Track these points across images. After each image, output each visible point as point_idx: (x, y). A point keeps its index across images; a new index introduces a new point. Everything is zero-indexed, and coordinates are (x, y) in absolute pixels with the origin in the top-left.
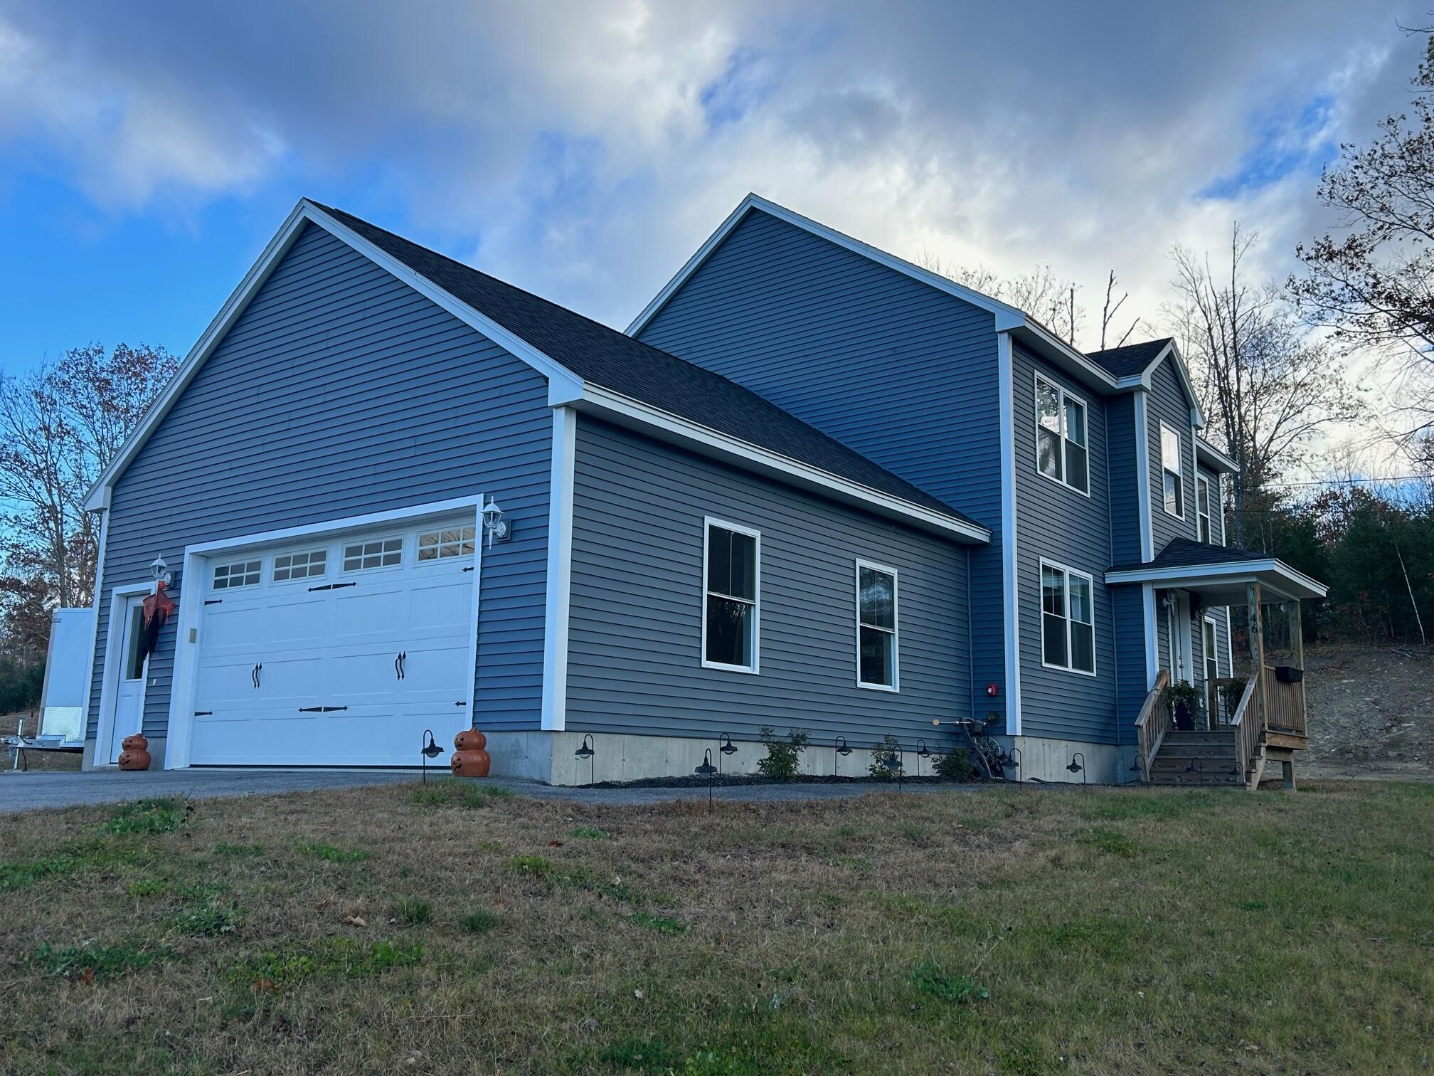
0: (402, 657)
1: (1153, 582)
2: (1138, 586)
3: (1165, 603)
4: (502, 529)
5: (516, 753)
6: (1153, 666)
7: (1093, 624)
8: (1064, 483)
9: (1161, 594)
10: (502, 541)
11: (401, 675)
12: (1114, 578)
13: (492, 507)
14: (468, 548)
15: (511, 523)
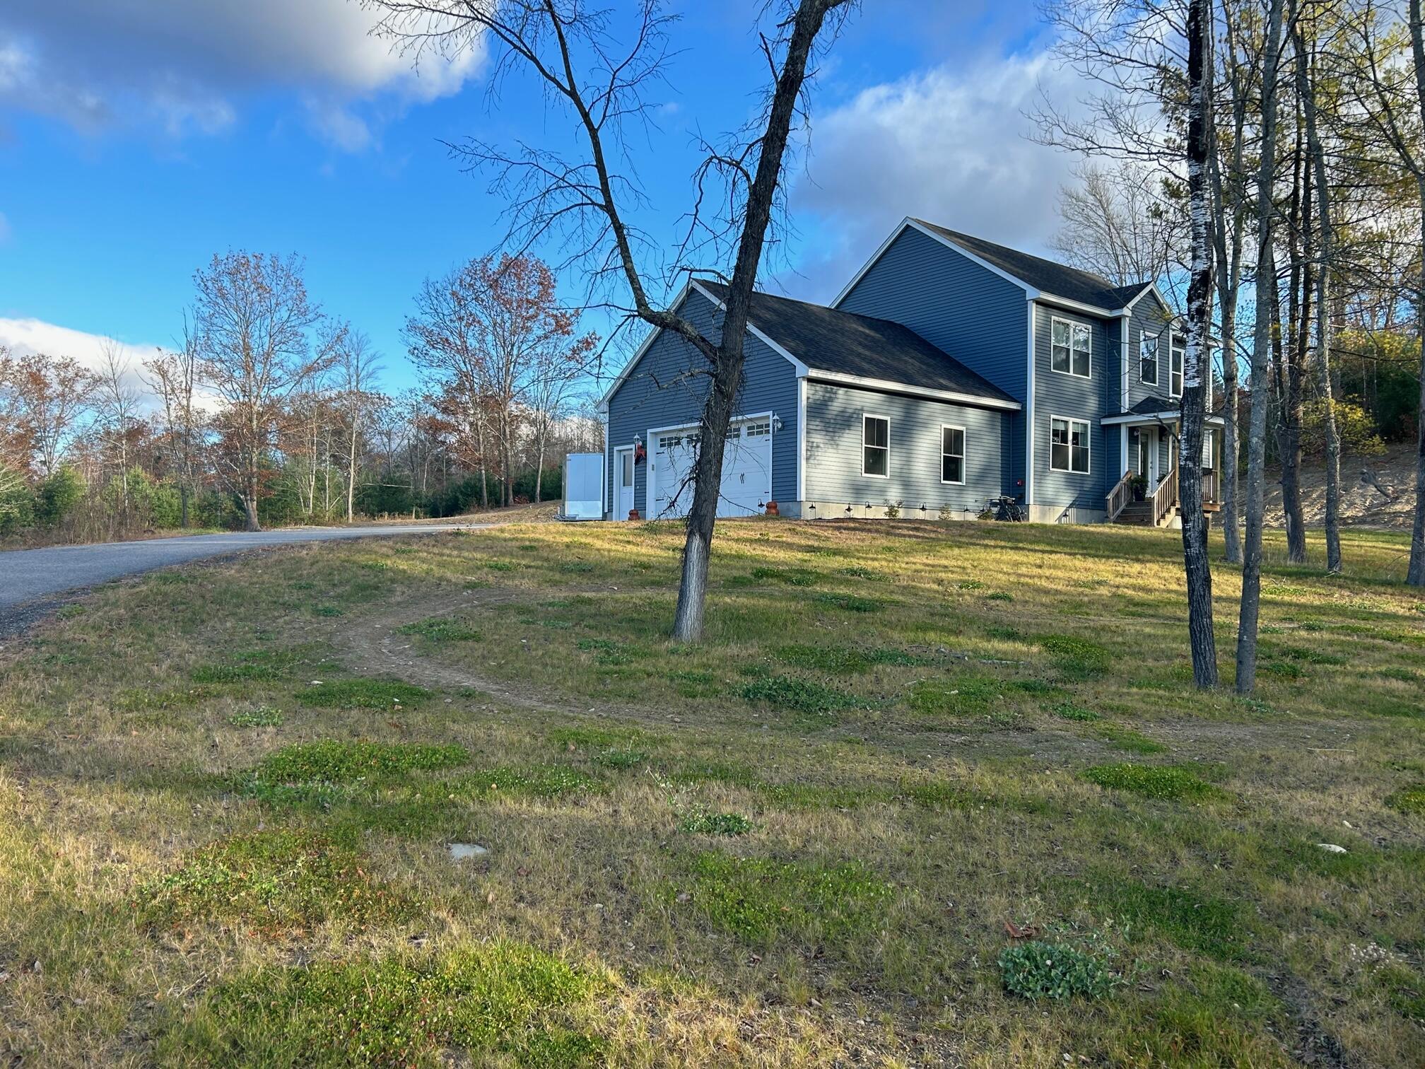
0: (743, 475)
1: (1126, 423)
2: (1119, 425)
3: (1136, 434)
4: (780, 425)
5: (788, 509)
6: (1125, 467)
7: (1089, 447)
8: (1071, 373)
9: (1132, 430)
10: (780, 430)
11: (742, 481)
12: (1105, 422)
13: (776, 417)
14: (768, 432)
15: (783, 423)
